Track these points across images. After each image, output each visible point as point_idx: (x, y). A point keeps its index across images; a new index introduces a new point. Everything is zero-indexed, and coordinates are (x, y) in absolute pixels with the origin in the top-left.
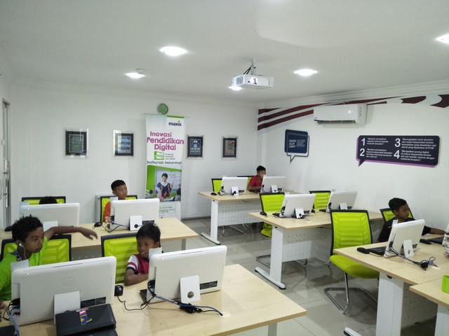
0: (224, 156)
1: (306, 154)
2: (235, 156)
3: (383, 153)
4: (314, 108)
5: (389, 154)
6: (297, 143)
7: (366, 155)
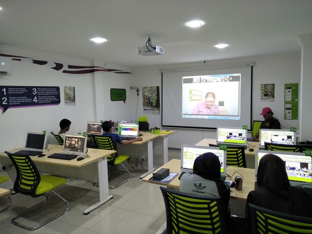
3: (24, 99)
5: (29, 100)
7: (9, 103)
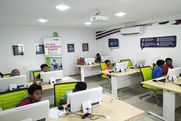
0: (83, 50)
1: (118, 47)
2: (88, 50)
3: (152, 44)
4: (121, 29)
6: (114, 43)
7: (144, 45)
